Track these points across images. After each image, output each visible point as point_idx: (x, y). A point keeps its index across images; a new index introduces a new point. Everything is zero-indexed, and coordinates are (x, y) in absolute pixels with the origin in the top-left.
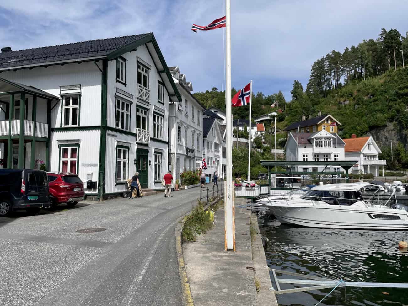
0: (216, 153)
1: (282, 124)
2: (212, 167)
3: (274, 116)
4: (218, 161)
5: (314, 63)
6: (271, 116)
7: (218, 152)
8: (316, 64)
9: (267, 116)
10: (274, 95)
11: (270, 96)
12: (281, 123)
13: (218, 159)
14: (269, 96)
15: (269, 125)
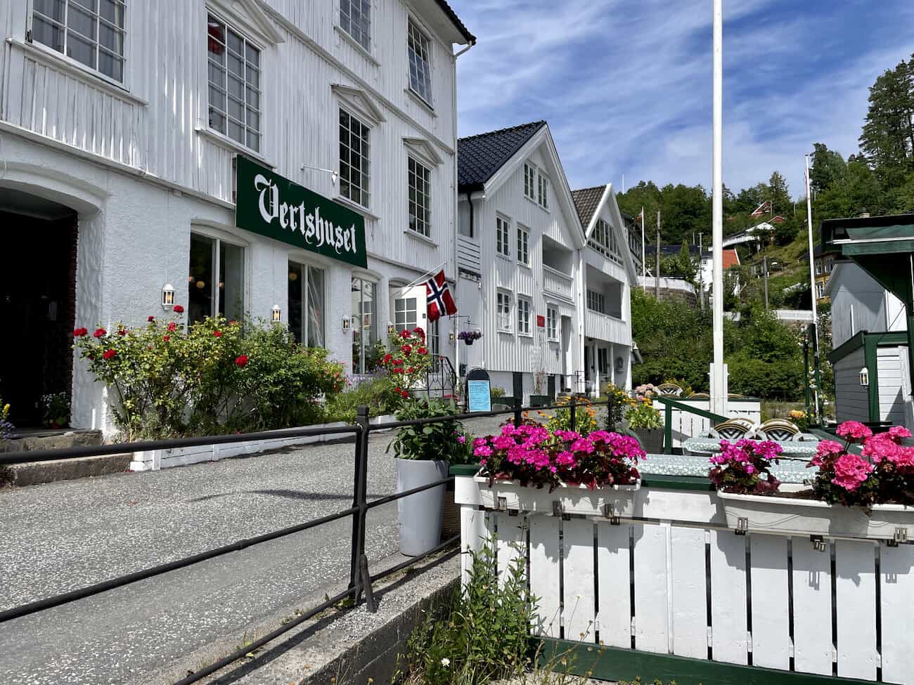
0: (553, 287)
1: (789, 251)
2: (527, 340)
3: (764, 233)
4: (566, 320)
5: (875, 81)
6: (756, 233)
7: (568, 282)
8: (880, 80)
9: (745, 234)
10: (759, 186)
11: (747, 190)
12: (784, 248)
13: (564, 312)
14: (743, 191)
15: (750, 257)
